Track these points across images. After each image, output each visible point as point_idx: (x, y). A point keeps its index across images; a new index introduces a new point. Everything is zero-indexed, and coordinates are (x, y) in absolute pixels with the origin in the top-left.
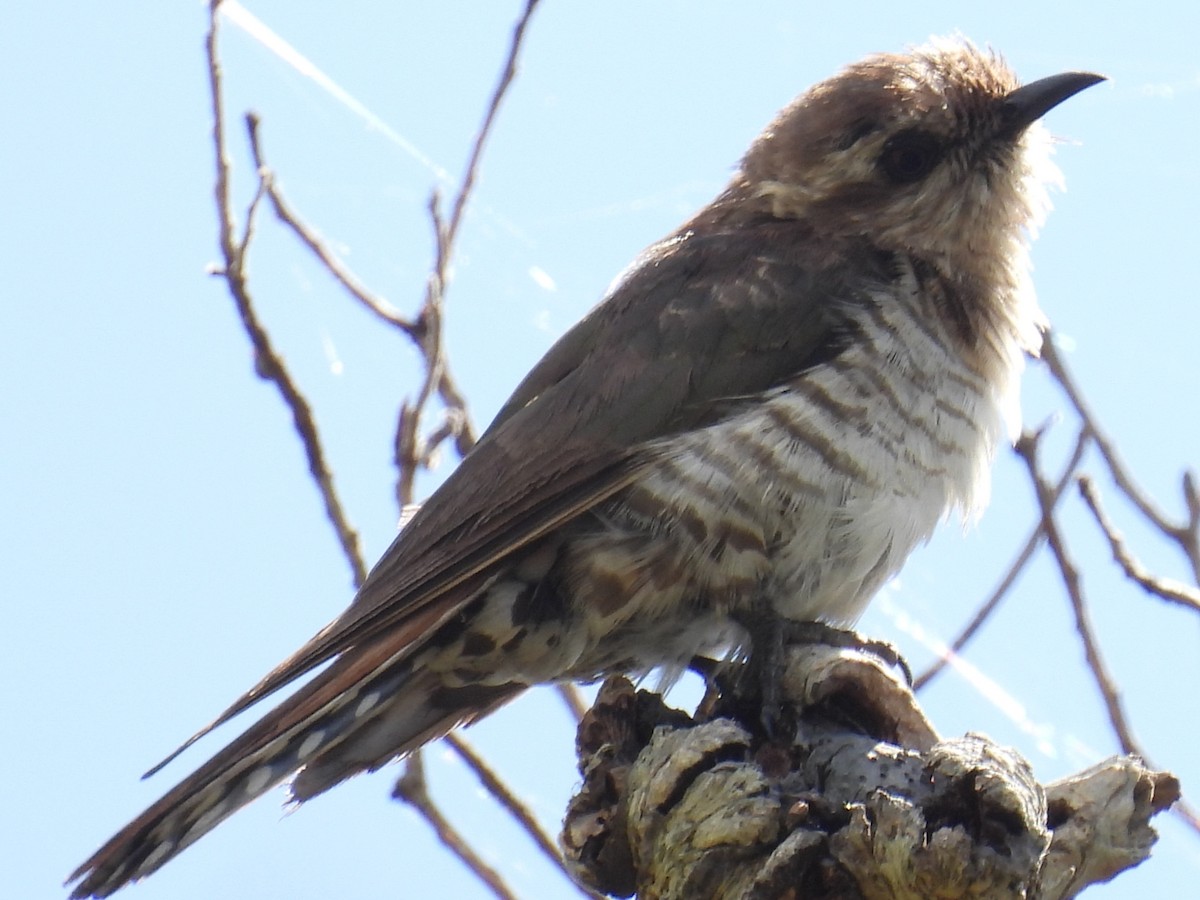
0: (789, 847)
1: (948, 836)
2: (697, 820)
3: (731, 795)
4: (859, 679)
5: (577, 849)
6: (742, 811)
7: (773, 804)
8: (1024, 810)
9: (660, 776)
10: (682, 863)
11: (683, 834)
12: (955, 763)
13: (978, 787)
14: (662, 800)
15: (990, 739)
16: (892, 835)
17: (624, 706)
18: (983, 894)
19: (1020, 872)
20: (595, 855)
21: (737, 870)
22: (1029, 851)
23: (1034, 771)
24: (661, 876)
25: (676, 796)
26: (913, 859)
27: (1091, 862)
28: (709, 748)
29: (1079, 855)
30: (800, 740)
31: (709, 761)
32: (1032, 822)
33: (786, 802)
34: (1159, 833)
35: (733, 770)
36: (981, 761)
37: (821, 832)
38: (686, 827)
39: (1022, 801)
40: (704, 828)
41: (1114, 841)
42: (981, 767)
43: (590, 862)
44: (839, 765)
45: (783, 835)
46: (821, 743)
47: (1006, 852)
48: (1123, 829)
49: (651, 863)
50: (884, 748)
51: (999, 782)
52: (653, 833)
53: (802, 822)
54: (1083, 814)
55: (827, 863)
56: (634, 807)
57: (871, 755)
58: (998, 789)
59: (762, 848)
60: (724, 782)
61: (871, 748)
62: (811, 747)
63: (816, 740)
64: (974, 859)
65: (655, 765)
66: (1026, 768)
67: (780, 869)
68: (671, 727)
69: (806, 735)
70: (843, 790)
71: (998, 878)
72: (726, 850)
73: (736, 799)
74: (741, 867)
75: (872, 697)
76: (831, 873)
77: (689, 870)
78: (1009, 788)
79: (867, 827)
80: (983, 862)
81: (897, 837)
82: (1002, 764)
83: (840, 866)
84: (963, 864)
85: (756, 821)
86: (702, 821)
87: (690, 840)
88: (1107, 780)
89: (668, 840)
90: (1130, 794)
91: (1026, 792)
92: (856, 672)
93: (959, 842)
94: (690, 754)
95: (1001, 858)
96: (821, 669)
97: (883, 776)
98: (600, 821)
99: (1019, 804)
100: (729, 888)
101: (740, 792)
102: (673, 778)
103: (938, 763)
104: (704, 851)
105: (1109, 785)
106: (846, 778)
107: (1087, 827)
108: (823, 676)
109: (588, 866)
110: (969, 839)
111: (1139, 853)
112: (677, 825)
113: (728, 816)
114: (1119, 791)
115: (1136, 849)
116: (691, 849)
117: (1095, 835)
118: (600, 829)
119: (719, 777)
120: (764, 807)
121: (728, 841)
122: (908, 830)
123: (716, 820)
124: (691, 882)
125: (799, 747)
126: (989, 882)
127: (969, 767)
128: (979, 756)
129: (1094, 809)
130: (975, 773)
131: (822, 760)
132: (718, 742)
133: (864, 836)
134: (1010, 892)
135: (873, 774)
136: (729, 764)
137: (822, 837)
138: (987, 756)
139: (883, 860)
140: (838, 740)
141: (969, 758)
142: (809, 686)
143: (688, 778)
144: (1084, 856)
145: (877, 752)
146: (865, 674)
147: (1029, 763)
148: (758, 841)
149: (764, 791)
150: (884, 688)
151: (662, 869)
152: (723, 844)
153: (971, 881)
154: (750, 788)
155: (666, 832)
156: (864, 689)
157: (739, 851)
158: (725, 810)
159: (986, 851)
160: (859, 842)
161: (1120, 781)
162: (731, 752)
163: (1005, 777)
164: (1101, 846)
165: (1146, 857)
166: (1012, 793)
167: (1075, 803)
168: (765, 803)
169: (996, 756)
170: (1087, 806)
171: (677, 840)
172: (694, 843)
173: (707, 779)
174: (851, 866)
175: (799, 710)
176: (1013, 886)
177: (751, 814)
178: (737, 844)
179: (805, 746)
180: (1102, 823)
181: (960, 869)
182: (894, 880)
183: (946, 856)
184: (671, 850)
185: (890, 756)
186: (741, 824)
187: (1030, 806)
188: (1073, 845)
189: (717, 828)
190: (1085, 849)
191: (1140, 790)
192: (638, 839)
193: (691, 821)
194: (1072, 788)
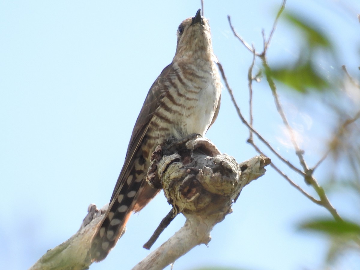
0: (186, 178)
1: (217, 174)
2: (170, 174)
3: (176, 169)
4: (204, 144)
5: (149, 180)
6: (178, 172)
7: (184, 170)
8: (232, 168)
9: (163, 166)
10: (168, 182)
11: (167, 176)
12: (219, 160)
13: (223, 165)
14: (164, 170)
15: (227, 155)
16: (206, 175)
17: (159, 152)
18: (225, 185)
19: (232, 180)
20: (153, 181)
21: (178, 183)
22: (234, 176)
23: (236, 160)
24: (165, 185)
25: (166, 169)
26: (211, 179)
27: (252, 176)
28: (172, 160)
29: (249, 175)
30: (192, 156)
31: (172, 162)
32: (234, 171)
33: (187, 169)
34: (266, 169)
35: (176, 164)
36: (224, 159)
37: (193, 175)
38: (168, 175)
39: (232, 167)
40: (171, 175)
41: (256, 172)
42: (223, 160)
43: (152, 182)
44: (199, 161)
45: (186, 176)
46: (196, 157)
47: (229, 177)
48: (258, 169)
49: (163, 182)
50: (208, 157)
51: (227, 163)
52: (163, 176)
53: (190, 173)
54: (250, 167)
55: (195, 181)
56: (159, 172)
57: (205, 159)
58: (226, 165)
59: (182, 178)
60: (175, 166)
61: (205, 157)
62: (194, 158)
63: (195, 156)
64: (222, 179)
65: (162, 163)
66: (234, 160)
67: (185, 183)
68: (166, 156)
69: (193, 155)
70: (199, 166)
71: (228, 182)
72: (176, 179)
73: (177, 169)
74: (179, 182)
75: (207, 147)
76: (195, 183)
77: (169, 183)
78: (229, 164)
79: (202, 173)
80: (224, 179)
81: (208, 175)
82: (229, 160)
83: (198, 181)
84: (220, 180)
85: (181, 173)
86: (171, 174)
87: (169, 178)
88: (254, 160)
89: (165, 178)
90: (259, 163)
91: (233, 165)
92: (203, 143)
93: (219, 175)
94: (168, 161)
95: (228, 178)
96: (195, 143)
97: (207, 163)
98: (154, 174)
99: (231, 167)
100: (177, 186)
101: (178, 168)
102: (165, 166)
103: (215, 160)
104: (172, 179)
105: (255, 161)
106: (200, 164)
107: (250, 169)
108: (196, 144)
109: (152, 184)
110: (221, 175)
111: (262, 174)
112: (167, 175)
113: (176, 173)
114: (257, 162)
115: (261, 173)
116: (169, 179)
117: (252, 171)
118: (154, 176)
119: (174, 165)
120: (182, 171)
121: (176, 177)
122: (210, 173)
123: (173, 174)
124: (170, 186)
125: (192, 158)
126: (226, 183)
127: (221, 161)
128: (224, 158)
129: (252, 166)
130: (222, 162)
131: (196, 160)
132: (174, 159)
133: (201, 175)
134: (231, 184)
135: (205, 163)
136: (176, 163)
137: (193, 176)
138: (225, 158)
139: (205, 179)
140: (199, 156)
141: (221, 159)
142: (193, 146)
143: (168, 166)
144: (250, 175)
145: (207, 158)
146: (205, 143)
147: (235, 159)
148: (182, 177)
149: (183, 167)
150: (209, 145)
151: (165, 183)
152: (175, 178)
153: (222, 183)
154: (180, 167)
155: (165, 176)
156: (205, 146)
157: (178, 179)
158: (175, 172)
159: (225, 177)
160: (201, 176)
161: (257, 160)
162: (176, 160)
163: (228, 162)
164: (254, 173)
165: (264, 174)
166: (229, 165)
167: (248, 165)
168: (183, 170)
169: (227, 158)
170: (251, 165)
171: (166, 178)
172: (170, 178)
173: (171, 166)
174: (200, 181)
175: (192, 151)
176: (231, 183)
177: (180, 172)
178: (178, 178)
179: (193, 158)
180: (254, 169)
181: (219, 181)
182: (208, 183)
183: (217, 178)
184: (166, 180)
185: (209, 159)
186: (178, 174)
187: (234, 167)
188: (248, 173)
189: (174, 175)
190: (250, 174)
191: (261, 162)
192: (160, 178)
193: (169, 174)
194: (248, 162)
